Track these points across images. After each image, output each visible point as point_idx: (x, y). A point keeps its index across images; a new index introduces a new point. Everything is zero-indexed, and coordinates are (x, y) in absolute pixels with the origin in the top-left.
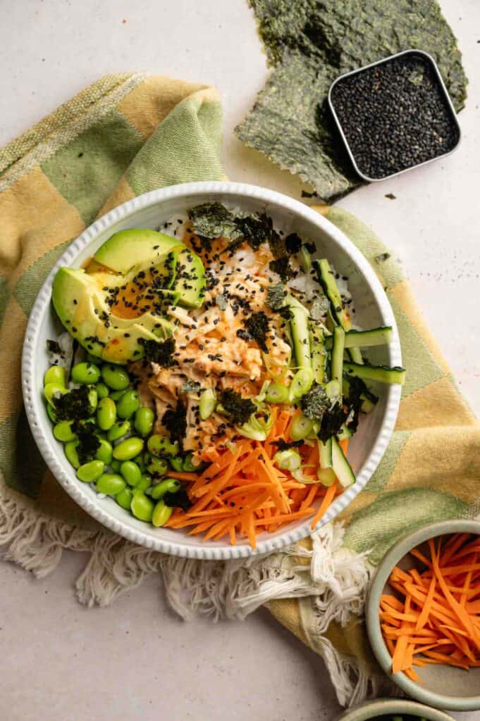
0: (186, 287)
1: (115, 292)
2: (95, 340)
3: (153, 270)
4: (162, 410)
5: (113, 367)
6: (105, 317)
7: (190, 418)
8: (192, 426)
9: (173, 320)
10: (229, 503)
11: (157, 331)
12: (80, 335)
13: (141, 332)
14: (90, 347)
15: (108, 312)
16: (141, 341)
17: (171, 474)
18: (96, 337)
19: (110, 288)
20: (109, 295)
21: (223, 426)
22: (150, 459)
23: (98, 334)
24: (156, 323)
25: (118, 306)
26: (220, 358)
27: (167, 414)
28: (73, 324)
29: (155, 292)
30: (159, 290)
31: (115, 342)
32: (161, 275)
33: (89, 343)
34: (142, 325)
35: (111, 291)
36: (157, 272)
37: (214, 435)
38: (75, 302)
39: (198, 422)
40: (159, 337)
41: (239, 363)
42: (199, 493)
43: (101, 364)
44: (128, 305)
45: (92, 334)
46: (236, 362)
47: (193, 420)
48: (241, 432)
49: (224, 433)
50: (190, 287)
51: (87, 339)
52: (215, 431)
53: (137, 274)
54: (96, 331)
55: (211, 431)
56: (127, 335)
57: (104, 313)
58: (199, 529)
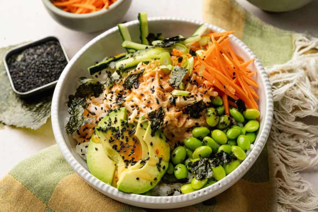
0: (116, 121)
1: (127, 162)
2: (159, 165)
3: (111, 141)
4: (190, 122)
5: (172, 155)
6: (143, 162)
7: (191, 101)
8: (195, 99)
9: (136, 120)
10: (233, 76)
11: (145, 126)
12: (158, 176)
13: (147, 136)
14: (164, 168)
15: (140, 161)
16: (153, 135)
17: (227, 112)
18: (157, 164)
19: (126, 166)
20: (130, 165)
21: (191, 83)
22: (221, 124)
23: (155, 164)
24: (140, 127)
25: (135, 157)
26: (152, 88)
27: (193, 117)
28: (152, 180)
29: (122, 134)
30: (120, 132)
31: (157, 152)
32: (112, 134)
33: (162, 169)
34: (143, 137)
35: (127, 165)
36: (111, 138)
37: (197, 86)
38: (138, 179)
39: (193, 96)
40: (148, 125)
41: (153, 78)
42: (232, 91)
43: (172, 163)
44: (133, 151)
45: (156, 168)
46: (153, 80)
47: (192, 99)
48: (191, 70)
49: (195, 81)
50: (116, 118)
51: (159, 170)
52: (195, 86)
53: (114, 150)
54: (153, 166)
55: (195, 89)
56: (151, 144)
57: (141, 163)
58: (254, 93)
